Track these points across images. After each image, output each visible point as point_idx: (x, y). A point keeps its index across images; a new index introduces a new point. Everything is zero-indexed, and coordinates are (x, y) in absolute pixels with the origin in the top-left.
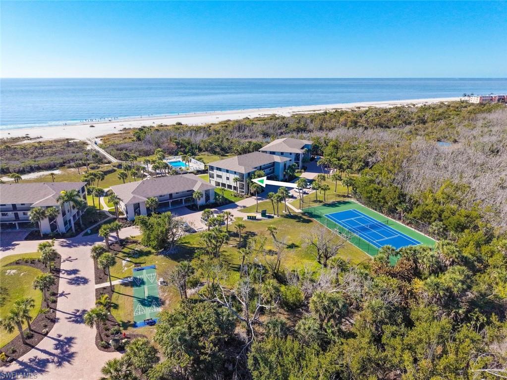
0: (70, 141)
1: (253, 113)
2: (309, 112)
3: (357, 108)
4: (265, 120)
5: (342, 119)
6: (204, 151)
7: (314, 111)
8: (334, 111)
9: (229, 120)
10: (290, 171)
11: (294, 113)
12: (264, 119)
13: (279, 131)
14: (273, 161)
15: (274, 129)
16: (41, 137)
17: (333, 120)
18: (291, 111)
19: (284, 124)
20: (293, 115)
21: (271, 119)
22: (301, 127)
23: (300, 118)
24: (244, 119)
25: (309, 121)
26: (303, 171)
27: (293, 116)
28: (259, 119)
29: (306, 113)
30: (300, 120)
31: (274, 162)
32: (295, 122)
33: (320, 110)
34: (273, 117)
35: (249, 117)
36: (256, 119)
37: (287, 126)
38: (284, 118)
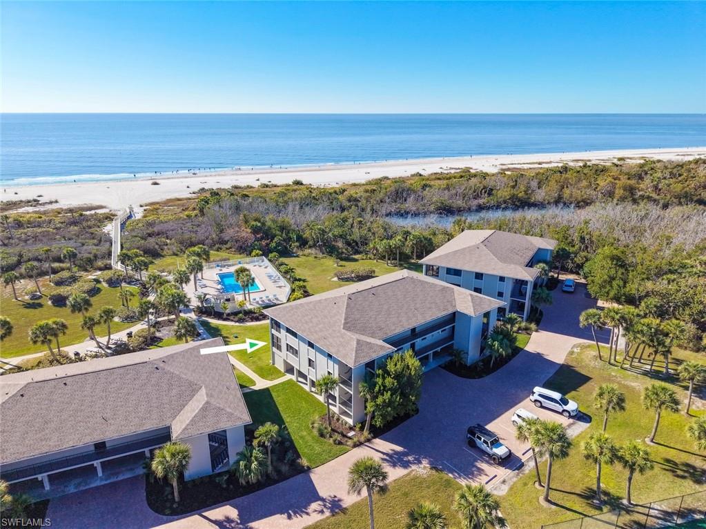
0: (84, 213)
1: (430, 166)
2: (532, 166)
3: (620, 159)
4: (450, 178)
5: (603, 182)
6: (310, 247)
7: (540, 164)
8: (581, 164)
9: (386, 178)
10: (501, 344)
11: (504, 167)
12: (448, 177)
13: (475, 202)
14: (451, 311)
15: (464, 198)
16: (56, 202)
17: (585, 183)
18: (497, 163)
19: (485, 188)
20: (502, 170)
21: (461, 177)
22: (520, 195)
23: (517, 177)
24: (413, 176)
25: (534, 184)
26: (533, 326)
27: (502, 172)
28: (438, 177)
29: (526, 166)
30: (516, 181)
31: (454, 313)
32: (506, 185)
33: (550, 162)
34: (466, 174)
35: (422, 172)
36: (434, 177)
37: (490, 192)
38: (485, 176)
